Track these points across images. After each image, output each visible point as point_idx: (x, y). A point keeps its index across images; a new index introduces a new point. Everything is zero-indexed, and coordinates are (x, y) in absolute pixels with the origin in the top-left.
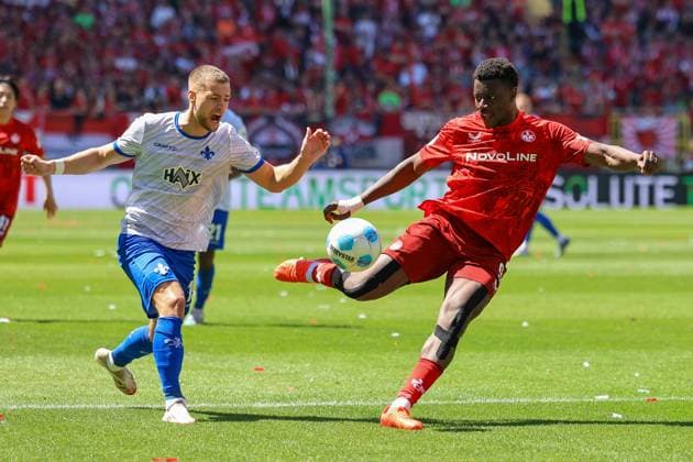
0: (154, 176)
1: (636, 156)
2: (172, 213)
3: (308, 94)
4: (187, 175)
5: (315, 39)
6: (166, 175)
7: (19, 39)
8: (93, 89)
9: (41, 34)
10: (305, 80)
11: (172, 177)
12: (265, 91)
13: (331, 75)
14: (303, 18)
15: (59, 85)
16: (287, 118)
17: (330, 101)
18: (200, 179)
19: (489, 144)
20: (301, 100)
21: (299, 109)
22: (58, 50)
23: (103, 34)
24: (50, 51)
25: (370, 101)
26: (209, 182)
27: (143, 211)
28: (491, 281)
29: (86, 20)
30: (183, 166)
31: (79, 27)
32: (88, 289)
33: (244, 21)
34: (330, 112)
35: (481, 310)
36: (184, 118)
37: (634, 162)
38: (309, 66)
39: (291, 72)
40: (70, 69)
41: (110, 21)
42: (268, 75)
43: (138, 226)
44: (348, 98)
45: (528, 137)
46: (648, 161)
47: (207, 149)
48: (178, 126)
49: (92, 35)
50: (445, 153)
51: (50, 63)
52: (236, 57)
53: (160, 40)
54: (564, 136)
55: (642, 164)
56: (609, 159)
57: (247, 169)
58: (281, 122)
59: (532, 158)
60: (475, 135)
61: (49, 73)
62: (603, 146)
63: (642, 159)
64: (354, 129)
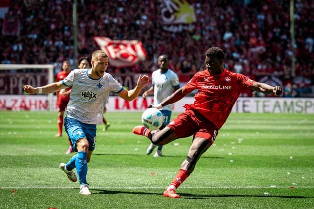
0: (78, 95)
1: (272, 88)
2: (85, 109)
3: (285, 67)
4: (91, 94)
5: (288, 45)
6: (83, 94)
7: (170, 45)
8: (199, 64)
9: (179, 43)
10: (284, 62)
11: (85, 95)
12: (268, 66)
13: (294, 60)
14: (284, 37)
15: (185, 63)
16: (276, 77)
17: (293, 70)
18: (96, 96)
19: (212, 82)
20: (282, 69)
21: (281, 73)
22: (186, 50)
23: (204, 43)
24: (183, 50)
25: (309, 70)
26: (101, 97)
27: (74, 108)
28: (211, 138)
29: (197, 37)
30: (90, 90)
31: (195, 40)
32: (138, 142)
33: (260, 38)
34: (293, 74)
35: (207, 149)
36: (90, 71)
37: (271, 90)
38: (286, 56)
39: (279, 58)
40: (190, 57)
41: (207, 38)
42: (269, 60)
43: (72, 115)
44: (301, 69)
45: (228, 79)
46: (277, 90)
47: (99, 83)
48: (88, 75)
49: (199, 43)
50: (194, 85)
51: (182, 54)
52: (257, 52)
53: (226, 46)
54: (243, 79)
55: (275, 91)
56: (261, 88)
57: (117, 92)
58: (273, 78)
59: (229, 88)
60: (206, 78)
61: (182, 58)
62: (259, 83)
63: (275, 89)
64: (303, 81)
